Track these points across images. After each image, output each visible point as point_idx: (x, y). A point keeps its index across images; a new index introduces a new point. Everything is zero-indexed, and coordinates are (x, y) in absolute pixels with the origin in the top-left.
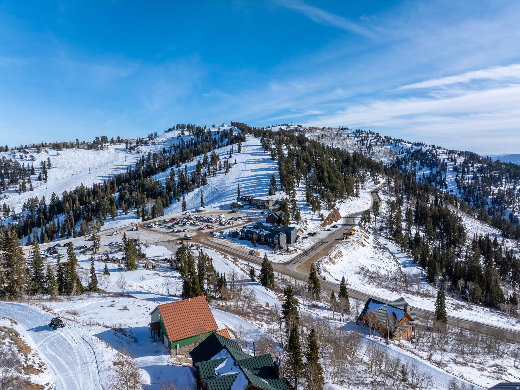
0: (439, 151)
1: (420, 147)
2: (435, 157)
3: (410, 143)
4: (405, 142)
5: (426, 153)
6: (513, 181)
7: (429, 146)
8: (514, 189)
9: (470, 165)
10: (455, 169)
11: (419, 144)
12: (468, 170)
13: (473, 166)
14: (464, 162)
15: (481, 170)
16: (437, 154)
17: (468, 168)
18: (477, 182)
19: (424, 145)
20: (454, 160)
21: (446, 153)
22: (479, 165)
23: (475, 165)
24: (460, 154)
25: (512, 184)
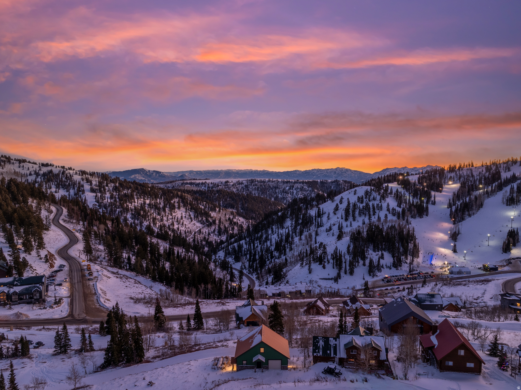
0: (71, 172)
1: (49, 168)
2: (69, 178)
3: (35, 164)
4: (29, 162)
5: (58, 175)
6: (142, 197)
7: (59, 167)
8: (145, 203)
9: (105, 184)
10: (92, 190)
11: (47, 165)
12: (105, 190)
13: (107, 186)
14: (99, 182)
15: (115, 189)
16: (70, 175)
17: (104, 187)
18: (115, 201)
19: (53, 166)
20: (88, 181)
21: (79, 174)
22: (113, 185)
23: (109, 185)
24: (92, 174)
25: (142, 200)
